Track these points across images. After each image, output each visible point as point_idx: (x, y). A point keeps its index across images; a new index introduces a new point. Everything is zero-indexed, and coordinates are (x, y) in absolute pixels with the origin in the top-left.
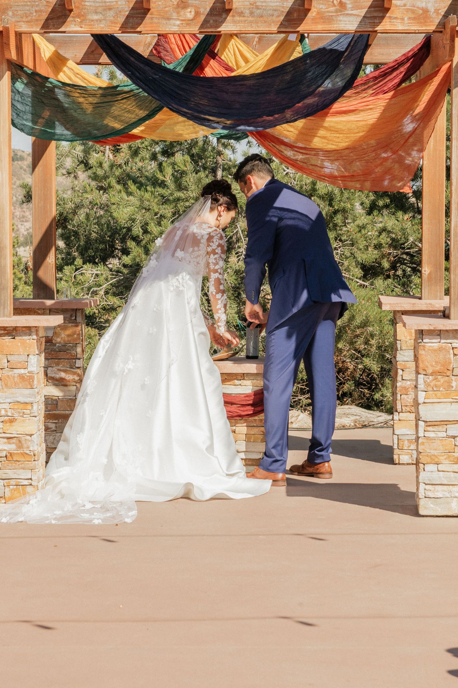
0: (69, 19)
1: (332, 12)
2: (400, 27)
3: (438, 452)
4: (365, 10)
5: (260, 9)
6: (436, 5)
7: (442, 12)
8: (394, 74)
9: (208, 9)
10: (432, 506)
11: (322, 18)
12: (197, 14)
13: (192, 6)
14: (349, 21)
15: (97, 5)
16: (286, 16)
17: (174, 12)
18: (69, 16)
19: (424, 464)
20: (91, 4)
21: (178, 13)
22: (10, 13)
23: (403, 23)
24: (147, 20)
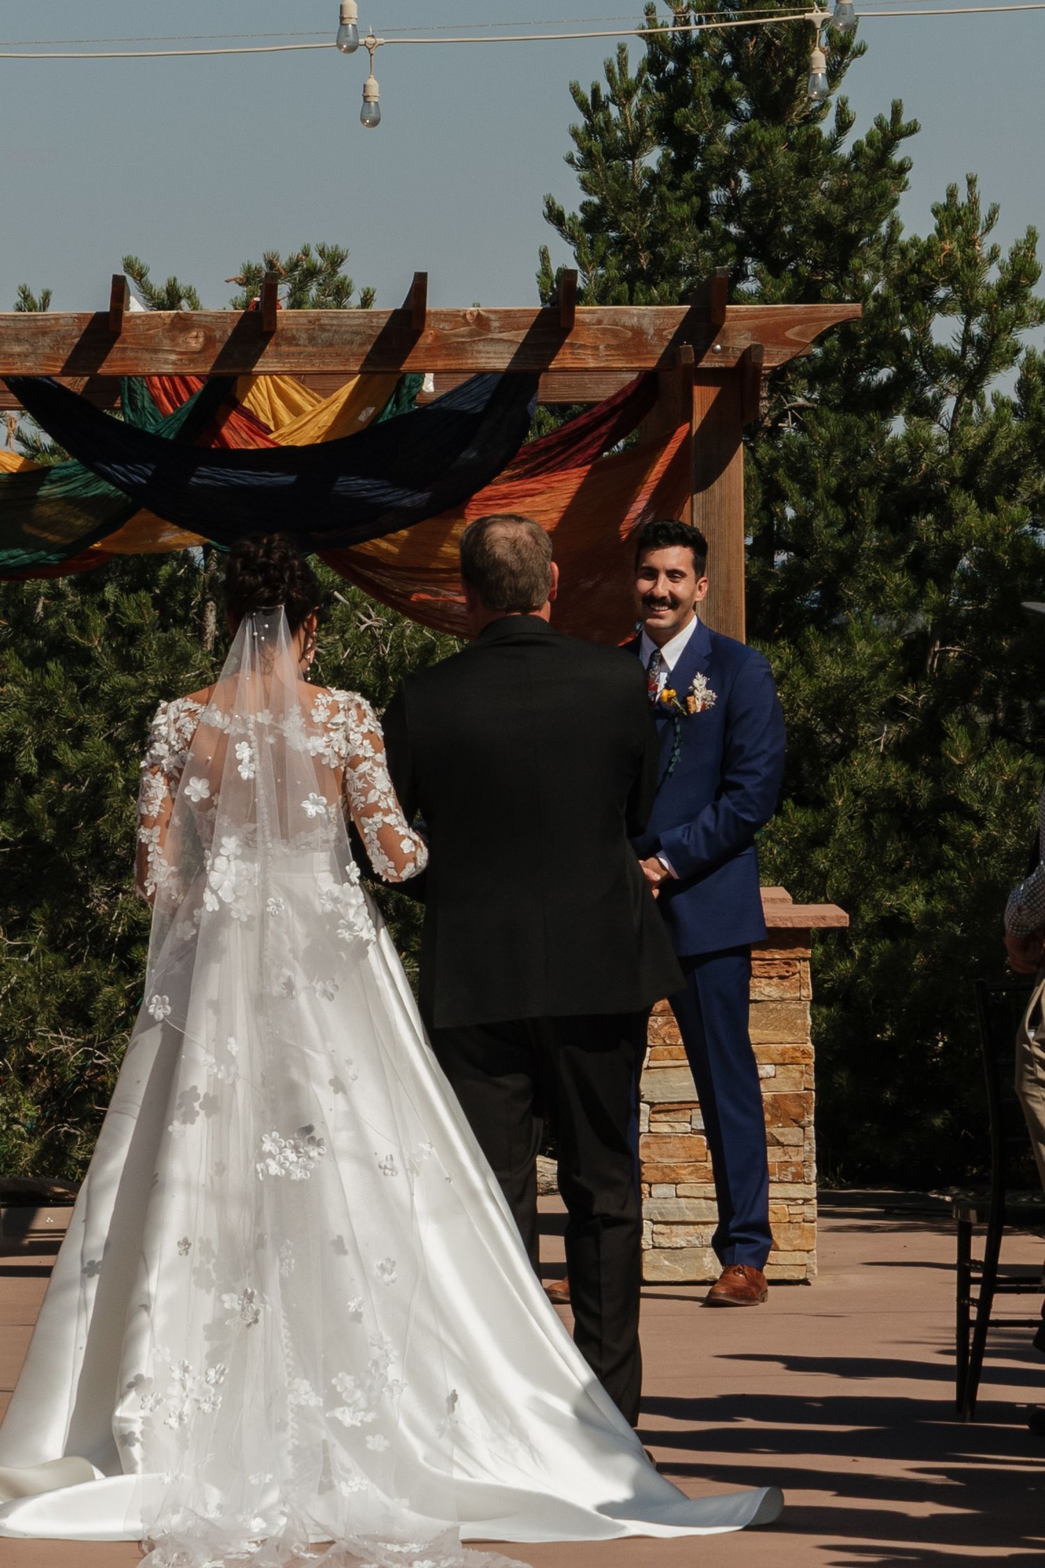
1: (463, 336)
2: (592, 364)
3: (675, 1160)
4: (524, 332)
5: (329, 331)
6: (658, 322)
7: (669, 334)
8: (588, 439)
9: (230, 332)
10: (666, 1263)
11: (444, 346)
12: (209, 341)
13: (200, 326)
14: (495, 353)
15: (20, 325)
16: (375, 344)
17: (165, 338)
19: (650, 1185)
20: (7, 323)
21: (173, 339)
23: (596, 356)
24: (114, 354)
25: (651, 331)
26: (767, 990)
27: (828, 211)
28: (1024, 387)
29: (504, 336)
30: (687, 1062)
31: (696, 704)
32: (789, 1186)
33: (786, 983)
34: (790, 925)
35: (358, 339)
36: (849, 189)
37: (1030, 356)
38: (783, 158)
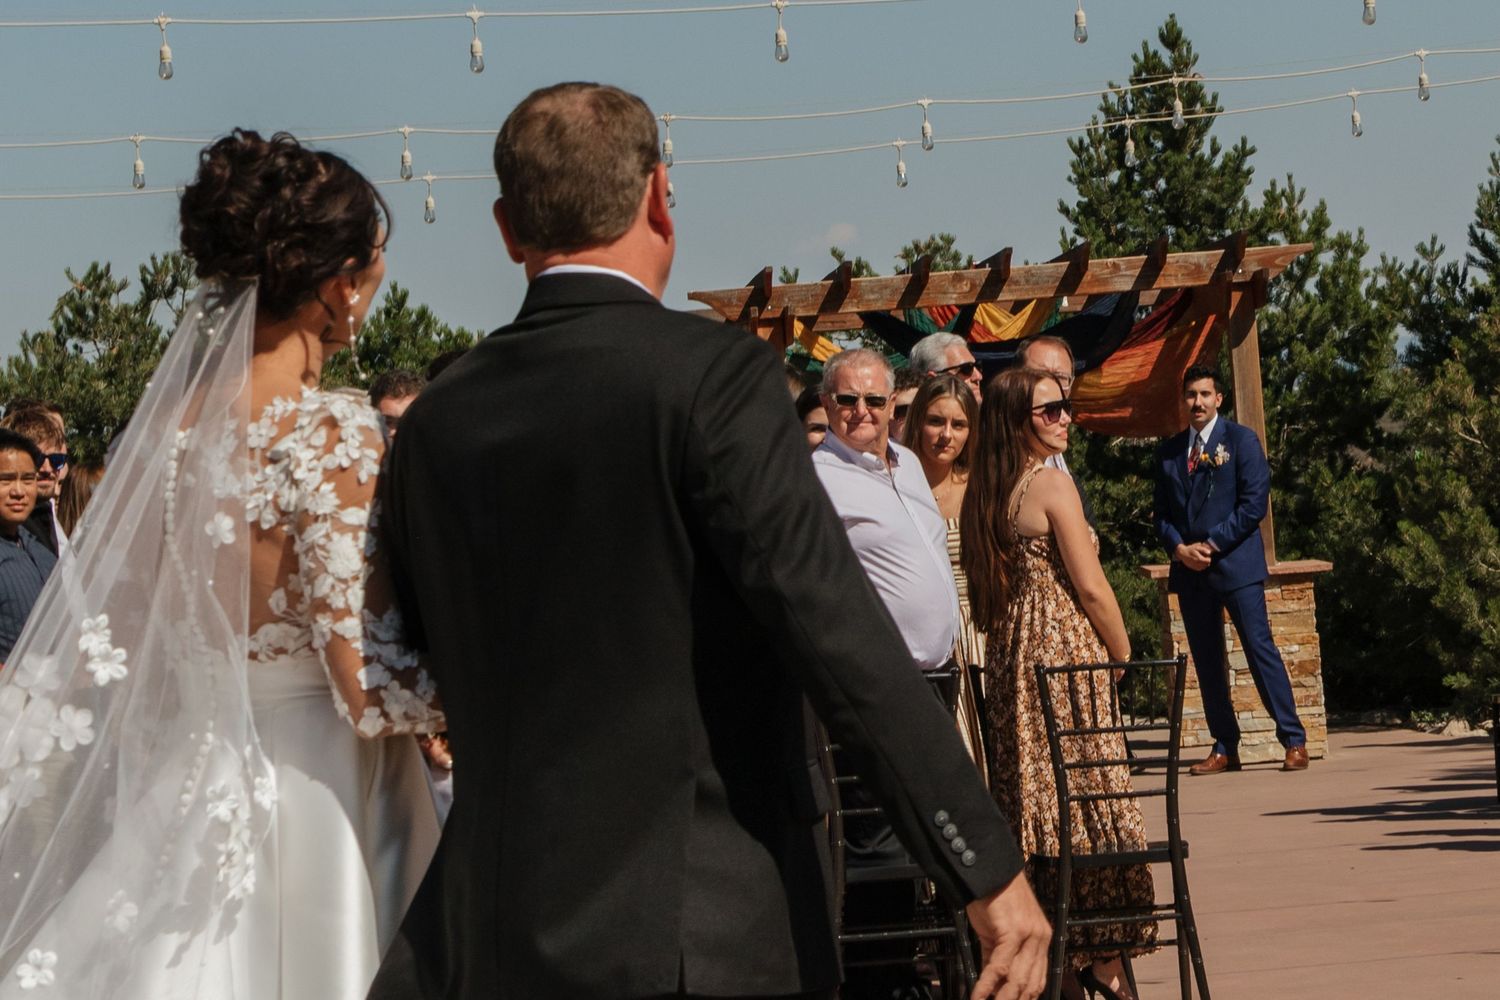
0: (846, 301)
1: (1106, 274)
2: (1175, 284)
3: (1250, 699)
4: (1138, 270)
5: (1034, 276)
6: (1208, 260)
7: (1214, 266)
8: (1157, 325)
9: (984, 281)
10: (1250, 753)
11: (1097, 280)
12: (973, 286)
13: (967, 279)
14: (1123, 282)
15: (874, 284)
16: (1062, 280)
17: (950, 286)
18: (845, 297)
21: (954, 286)
22: (786, 300)
23: (1177, 280)
24: (923, 296)
25: (1205, 265)
26: (1292, 606)
27: (1213, 198)
28: (1321, 285)
29: (1128, 273)
30: (1241, 648)
31: (1220, 461)
32: (1311, 708)
33: (1302, 601)
34: (1302, 571)
35: (1051, 280)
36: (1222, 185)
37: (1325, 268)
38: (1187, 172)
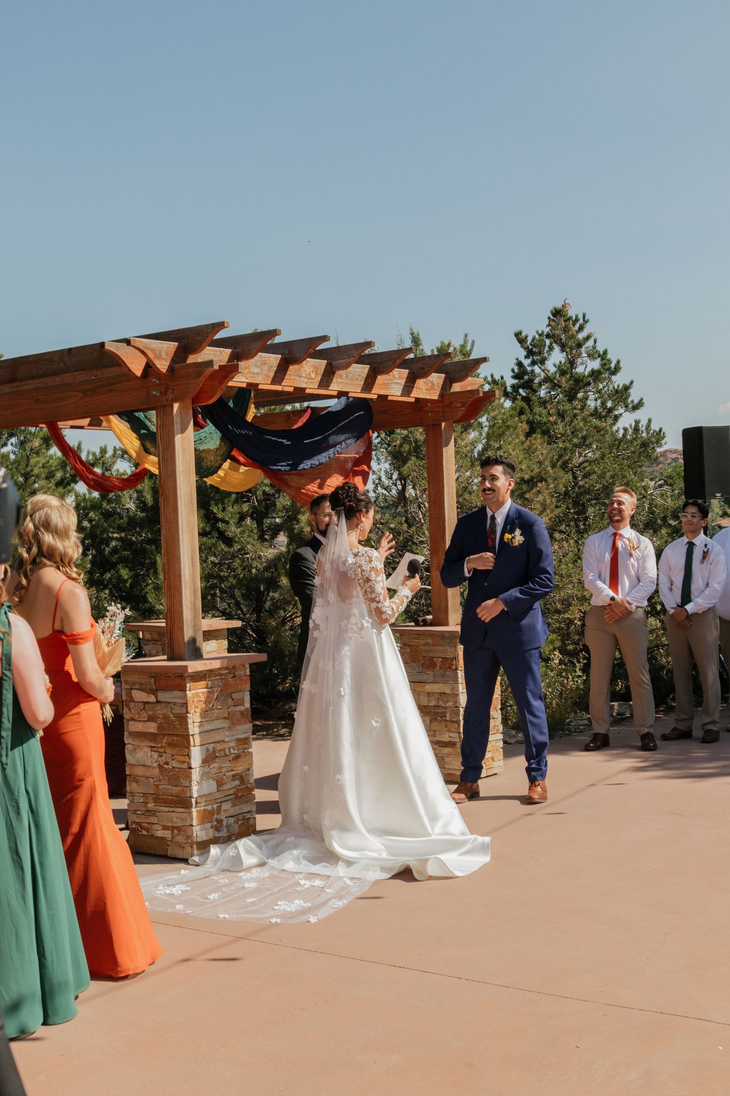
1: (388, 380)
4: (404, 381)
5: (351, 373)
7: (441, 386)
9: (323, 371)
11: (384, 384)
13: (314, 367)
16: (365, 381)
23: (422, 393)
24: (287, 377)
25: (436, 384)
29: (399, 381)
35: (360, 378)
